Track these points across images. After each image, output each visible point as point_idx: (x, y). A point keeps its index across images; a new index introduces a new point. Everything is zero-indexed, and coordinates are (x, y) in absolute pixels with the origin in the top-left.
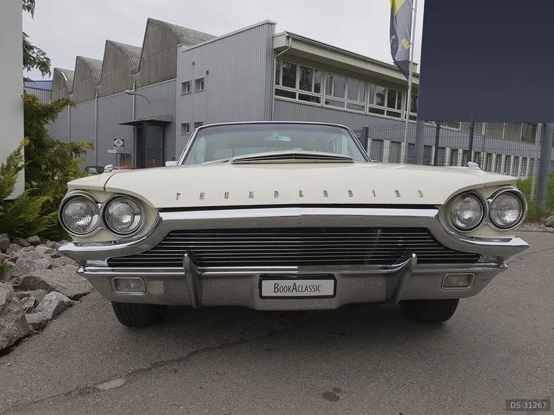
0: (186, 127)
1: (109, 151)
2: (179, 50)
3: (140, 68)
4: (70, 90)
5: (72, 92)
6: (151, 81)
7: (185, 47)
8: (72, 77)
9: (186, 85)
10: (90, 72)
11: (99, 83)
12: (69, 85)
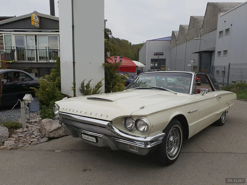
0: (219, 52)
1: (188, 65)
2: (219, 16)
3: (203, 27)
4: (177, 39)
5: (177, 40)
6: (207, 32)
7: (222, 14)
8: (178, 34)
9: (221, 32)
10: (184, 31)
11: (187, 36)
12: (177, 37)
